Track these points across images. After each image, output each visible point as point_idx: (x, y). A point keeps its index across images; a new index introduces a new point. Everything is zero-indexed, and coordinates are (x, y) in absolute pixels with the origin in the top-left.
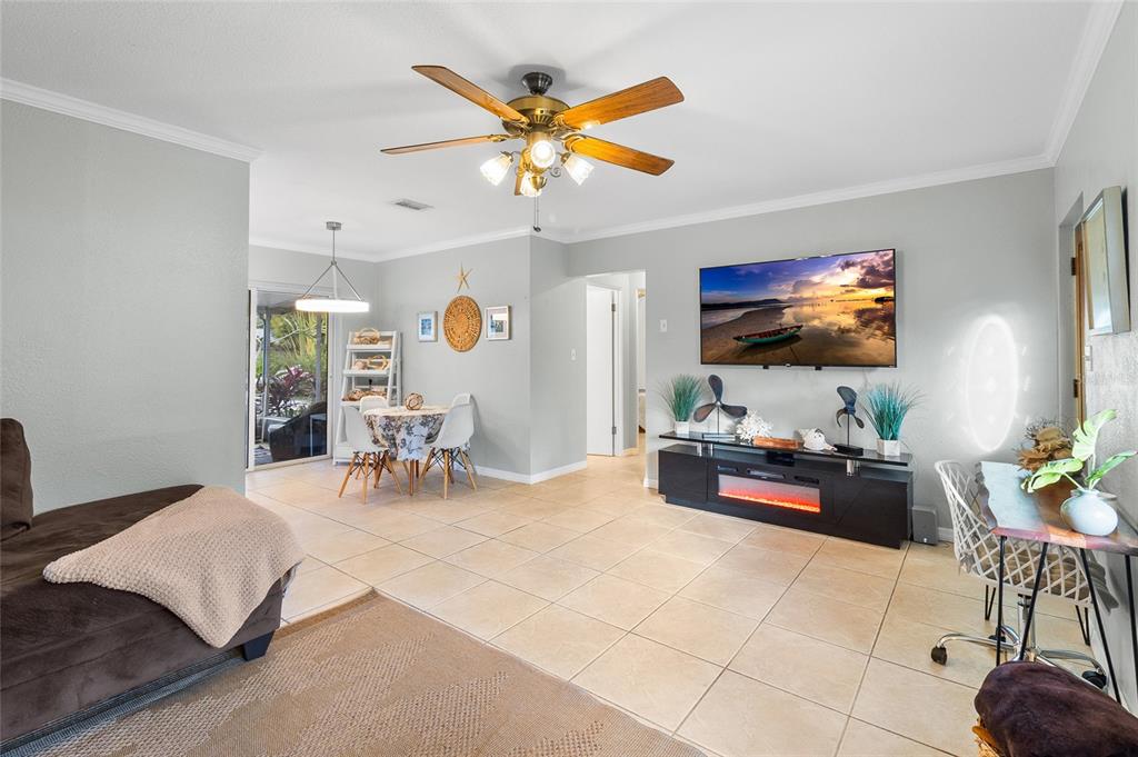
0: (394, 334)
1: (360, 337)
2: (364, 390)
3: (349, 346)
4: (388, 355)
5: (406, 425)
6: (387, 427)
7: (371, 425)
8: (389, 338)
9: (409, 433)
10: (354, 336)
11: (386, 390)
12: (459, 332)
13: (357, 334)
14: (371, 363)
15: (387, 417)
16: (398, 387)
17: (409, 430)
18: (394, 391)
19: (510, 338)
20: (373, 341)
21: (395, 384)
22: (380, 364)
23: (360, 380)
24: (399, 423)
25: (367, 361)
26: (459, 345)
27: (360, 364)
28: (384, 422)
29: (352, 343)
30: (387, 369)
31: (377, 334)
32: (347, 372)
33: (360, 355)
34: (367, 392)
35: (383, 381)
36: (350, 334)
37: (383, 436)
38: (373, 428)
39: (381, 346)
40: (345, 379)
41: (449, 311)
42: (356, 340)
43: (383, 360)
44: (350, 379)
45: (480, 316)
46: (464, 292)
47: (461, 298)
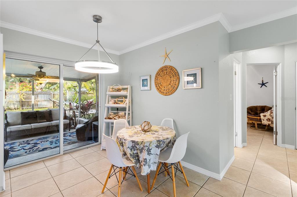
0: (129, 87)
1: (112, 89)
2: (115, 113)
3: (108, 93)
4: (126, 97)
5: (146, 148)
6: (133, 148)
7: (122, 144)
8: (126, 89)
9: (149, 153)
10: (110, 88)
11: (125, 114)
12: (164, 85)
13: (111, 87)
14: (118, 101)
15: (133, 142)
16: (130, 112)
17: (149, 151)
18: (129, 114)
19: (202, 88)
20: (119, 90)
21: (129, 111)
22: (122, 101)
23: (113, 109)
24: (142, 146)
25: (116, 99)
26: (165, 92)
27: (113, 101)
28: (131, 145)
29: (109, 91)
30: (126, 104)
31: (121, 87)
32: (107, 105)
33: (113, 97)
34: (116, 114)
35: (124, 109)
36: (108, 87)
37: (131, 155)
38: (123, 146)
39: (122, 93)
40: (106, 108)
41: (158, 74)
42: (111, 90)
43: (124, 99)
44: (108, 108)
45: (179, 75)
46: (168, 63)
47: (166, 67)
